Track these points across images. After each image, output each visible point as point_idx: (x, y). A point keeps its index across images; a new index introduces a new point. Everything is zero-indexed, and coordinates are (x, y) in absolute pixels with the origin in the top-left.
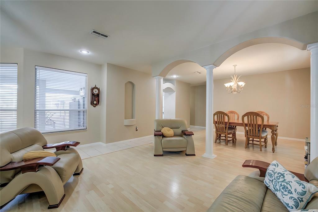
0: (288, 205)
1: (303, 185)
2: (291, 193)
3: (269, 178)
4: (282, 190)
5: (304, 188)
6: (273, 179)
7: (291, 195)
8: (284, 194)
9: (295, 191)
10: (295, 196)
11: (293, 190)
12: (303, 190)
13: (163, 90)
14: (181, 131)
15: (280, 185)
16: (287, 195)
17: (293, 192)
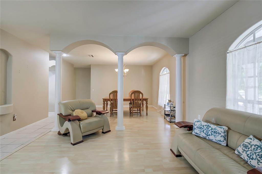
0: (220, 141)
1: (222, 128)
2: (220, 134)
3: (199, 130)
4: (214, 134)
5: (224, 129)
6: (204, 129)
7: (221, 135)
8: (216, 136)
9: (222, 132)
10: (223, 134)
11: (220, 132)
12: (224, 130)
13: (49, 67)
14: (91, 111)
15: (211, 132)
16: (218, 136)
17: (221, 133)
